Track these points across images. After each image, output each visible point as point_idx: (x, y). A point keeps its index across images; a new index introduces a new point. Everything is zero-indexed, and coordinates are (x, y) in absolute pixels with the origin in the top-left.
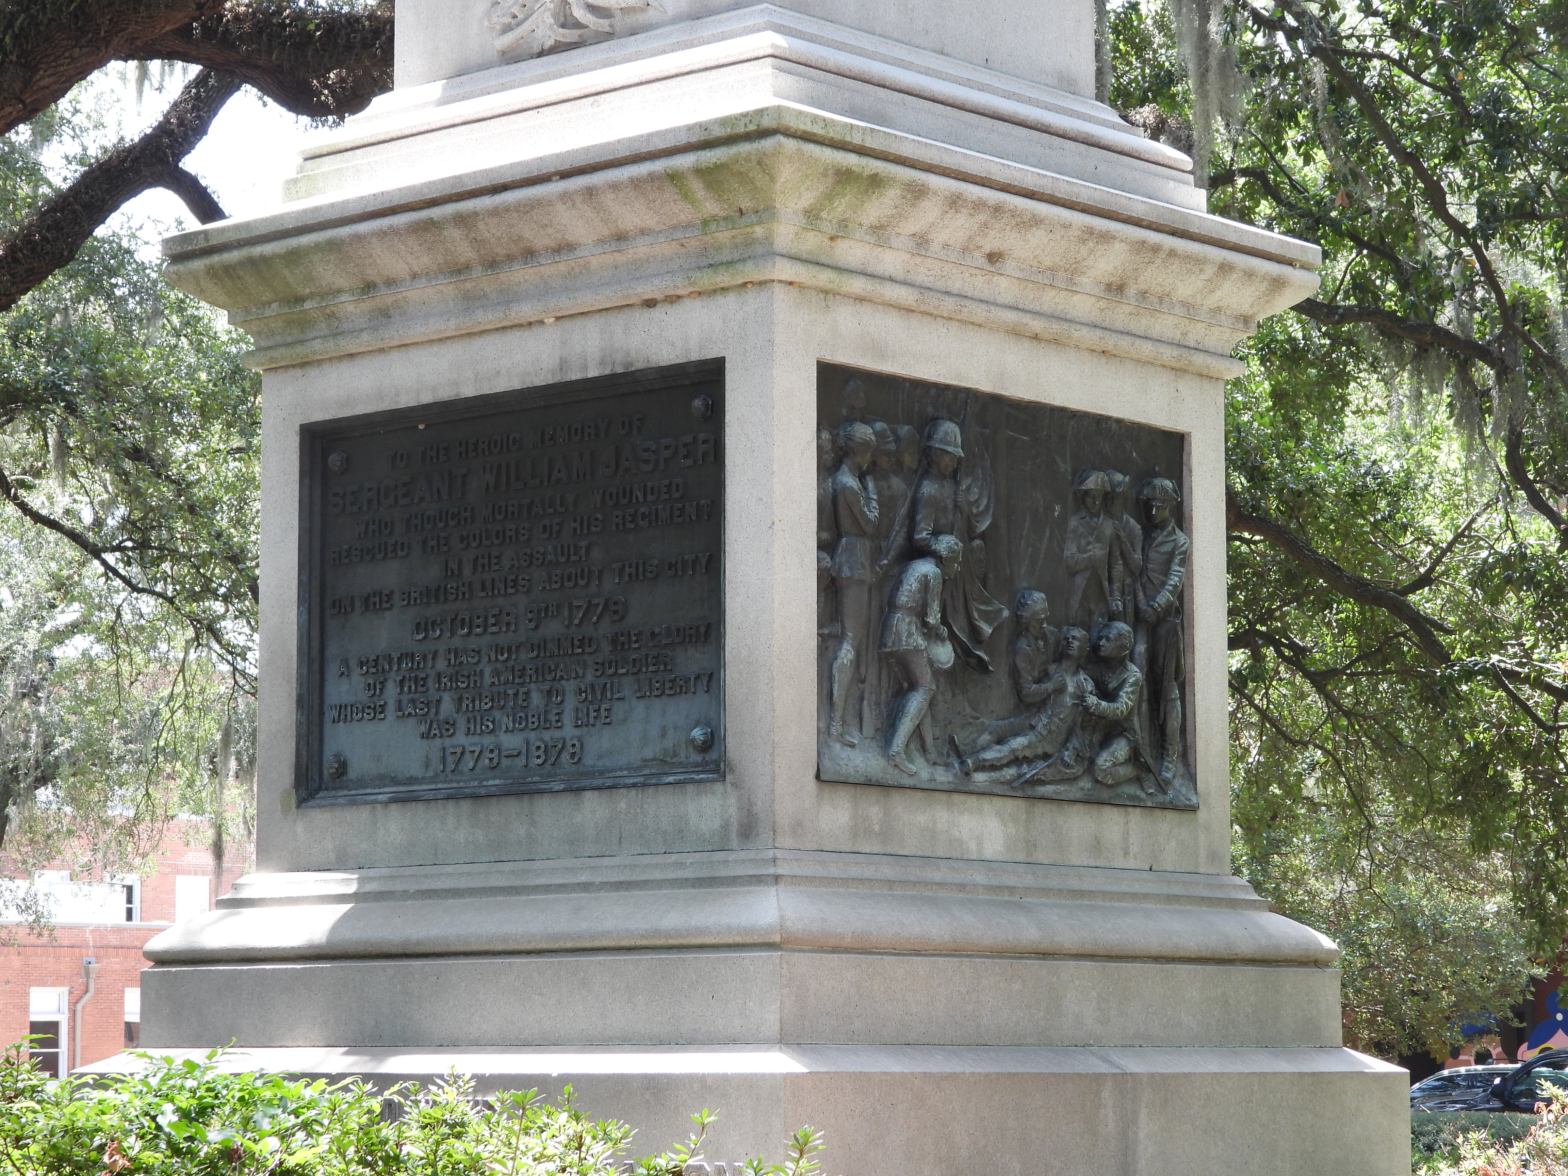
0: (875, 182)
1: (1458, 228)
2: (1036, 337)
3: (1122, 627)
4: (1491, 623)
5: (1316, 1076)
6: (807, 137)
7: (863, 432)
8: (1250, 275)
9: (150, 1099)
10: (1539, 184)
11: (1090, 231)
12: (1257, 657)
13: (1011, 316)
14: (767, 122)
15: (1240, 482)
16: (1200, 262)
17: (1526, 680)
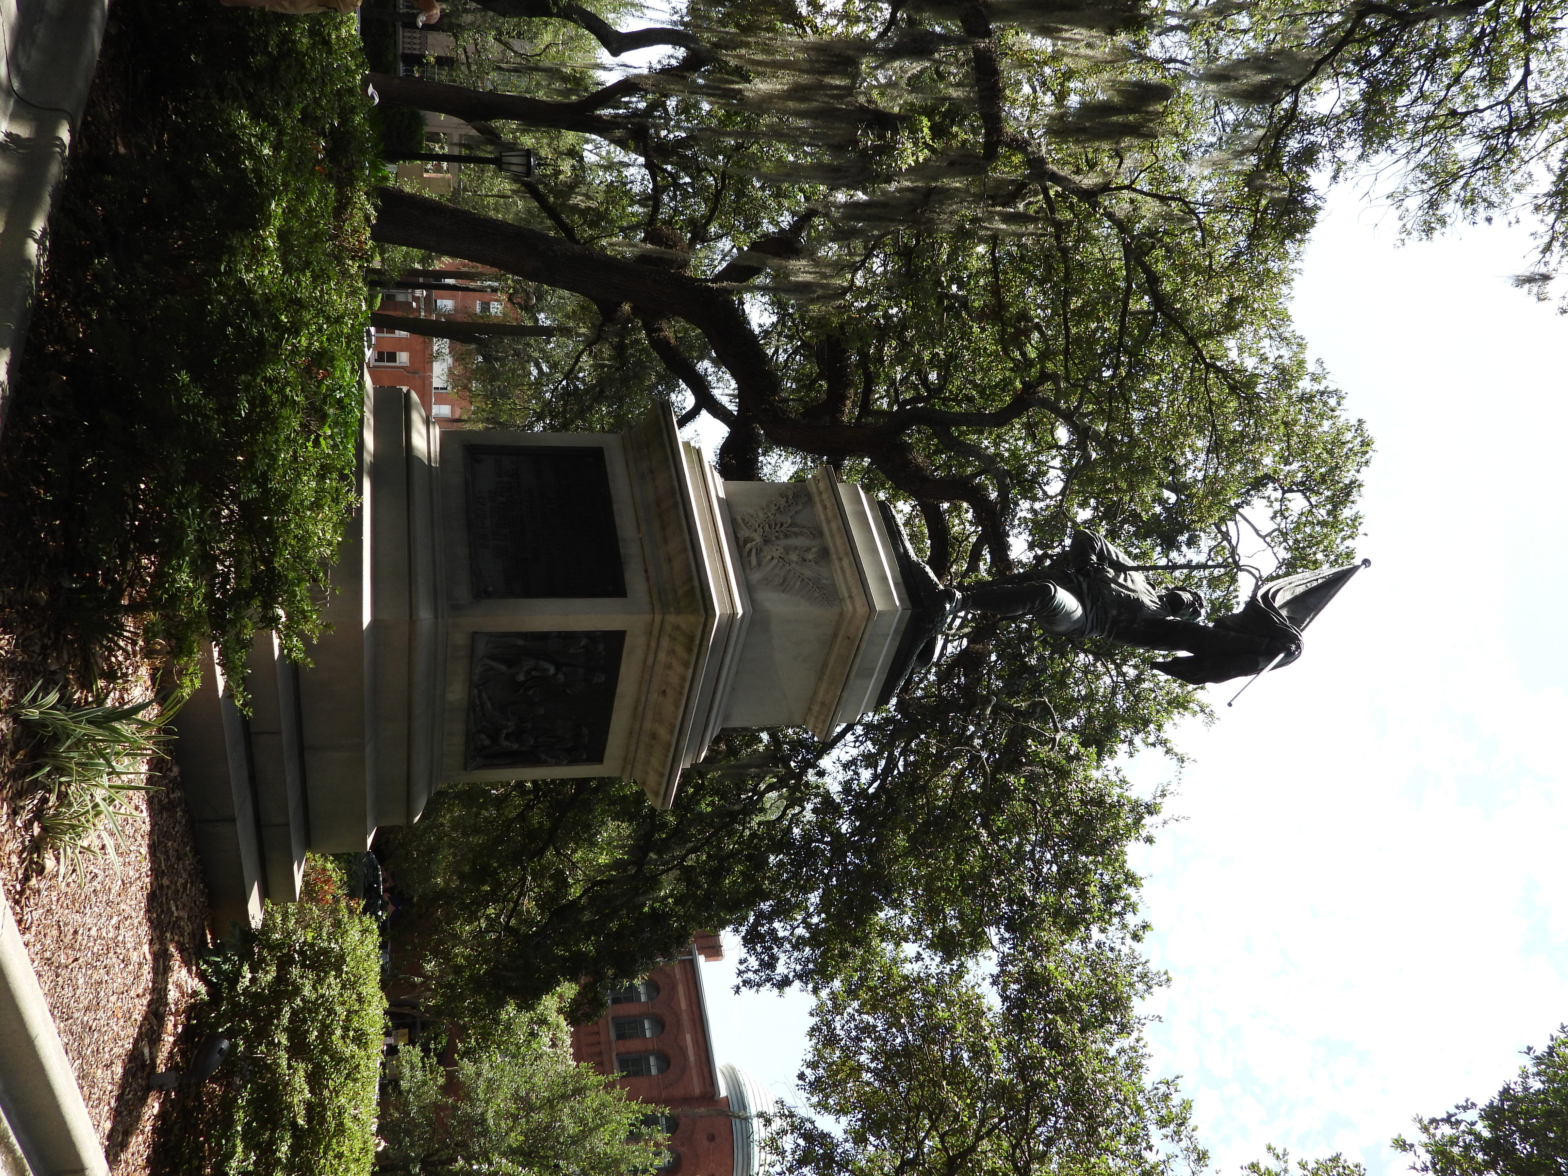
0: (689, 650)
1: (683, 858)
2: (636, 708)
3: (532, 742)
4: (543, 876)
5: (365, 817)
6: (705, 625)
7: (601, 647)
8: (660, 784)
9: (347, 389)
10: (699, 887)
11: (674, 727)
12: (529, 792)
13: (643, 699)
14: (710, 611)
15: (593, 784)
16: (664, 766)
17: (522, 890)
